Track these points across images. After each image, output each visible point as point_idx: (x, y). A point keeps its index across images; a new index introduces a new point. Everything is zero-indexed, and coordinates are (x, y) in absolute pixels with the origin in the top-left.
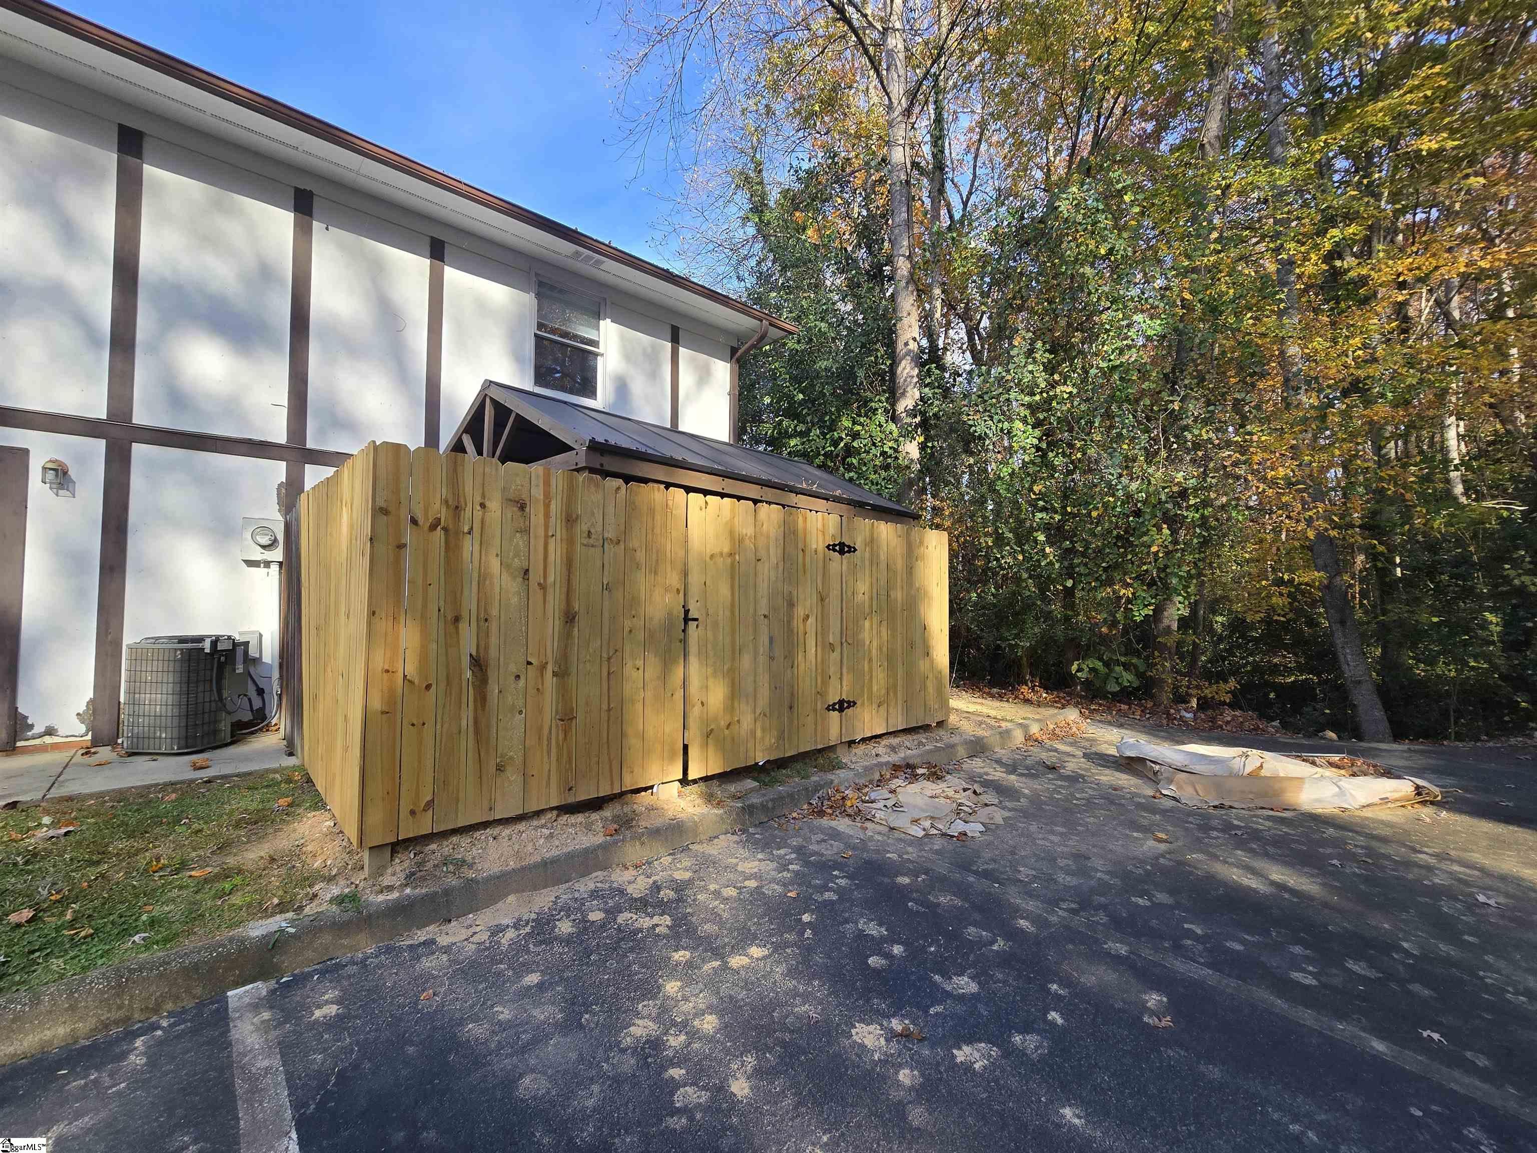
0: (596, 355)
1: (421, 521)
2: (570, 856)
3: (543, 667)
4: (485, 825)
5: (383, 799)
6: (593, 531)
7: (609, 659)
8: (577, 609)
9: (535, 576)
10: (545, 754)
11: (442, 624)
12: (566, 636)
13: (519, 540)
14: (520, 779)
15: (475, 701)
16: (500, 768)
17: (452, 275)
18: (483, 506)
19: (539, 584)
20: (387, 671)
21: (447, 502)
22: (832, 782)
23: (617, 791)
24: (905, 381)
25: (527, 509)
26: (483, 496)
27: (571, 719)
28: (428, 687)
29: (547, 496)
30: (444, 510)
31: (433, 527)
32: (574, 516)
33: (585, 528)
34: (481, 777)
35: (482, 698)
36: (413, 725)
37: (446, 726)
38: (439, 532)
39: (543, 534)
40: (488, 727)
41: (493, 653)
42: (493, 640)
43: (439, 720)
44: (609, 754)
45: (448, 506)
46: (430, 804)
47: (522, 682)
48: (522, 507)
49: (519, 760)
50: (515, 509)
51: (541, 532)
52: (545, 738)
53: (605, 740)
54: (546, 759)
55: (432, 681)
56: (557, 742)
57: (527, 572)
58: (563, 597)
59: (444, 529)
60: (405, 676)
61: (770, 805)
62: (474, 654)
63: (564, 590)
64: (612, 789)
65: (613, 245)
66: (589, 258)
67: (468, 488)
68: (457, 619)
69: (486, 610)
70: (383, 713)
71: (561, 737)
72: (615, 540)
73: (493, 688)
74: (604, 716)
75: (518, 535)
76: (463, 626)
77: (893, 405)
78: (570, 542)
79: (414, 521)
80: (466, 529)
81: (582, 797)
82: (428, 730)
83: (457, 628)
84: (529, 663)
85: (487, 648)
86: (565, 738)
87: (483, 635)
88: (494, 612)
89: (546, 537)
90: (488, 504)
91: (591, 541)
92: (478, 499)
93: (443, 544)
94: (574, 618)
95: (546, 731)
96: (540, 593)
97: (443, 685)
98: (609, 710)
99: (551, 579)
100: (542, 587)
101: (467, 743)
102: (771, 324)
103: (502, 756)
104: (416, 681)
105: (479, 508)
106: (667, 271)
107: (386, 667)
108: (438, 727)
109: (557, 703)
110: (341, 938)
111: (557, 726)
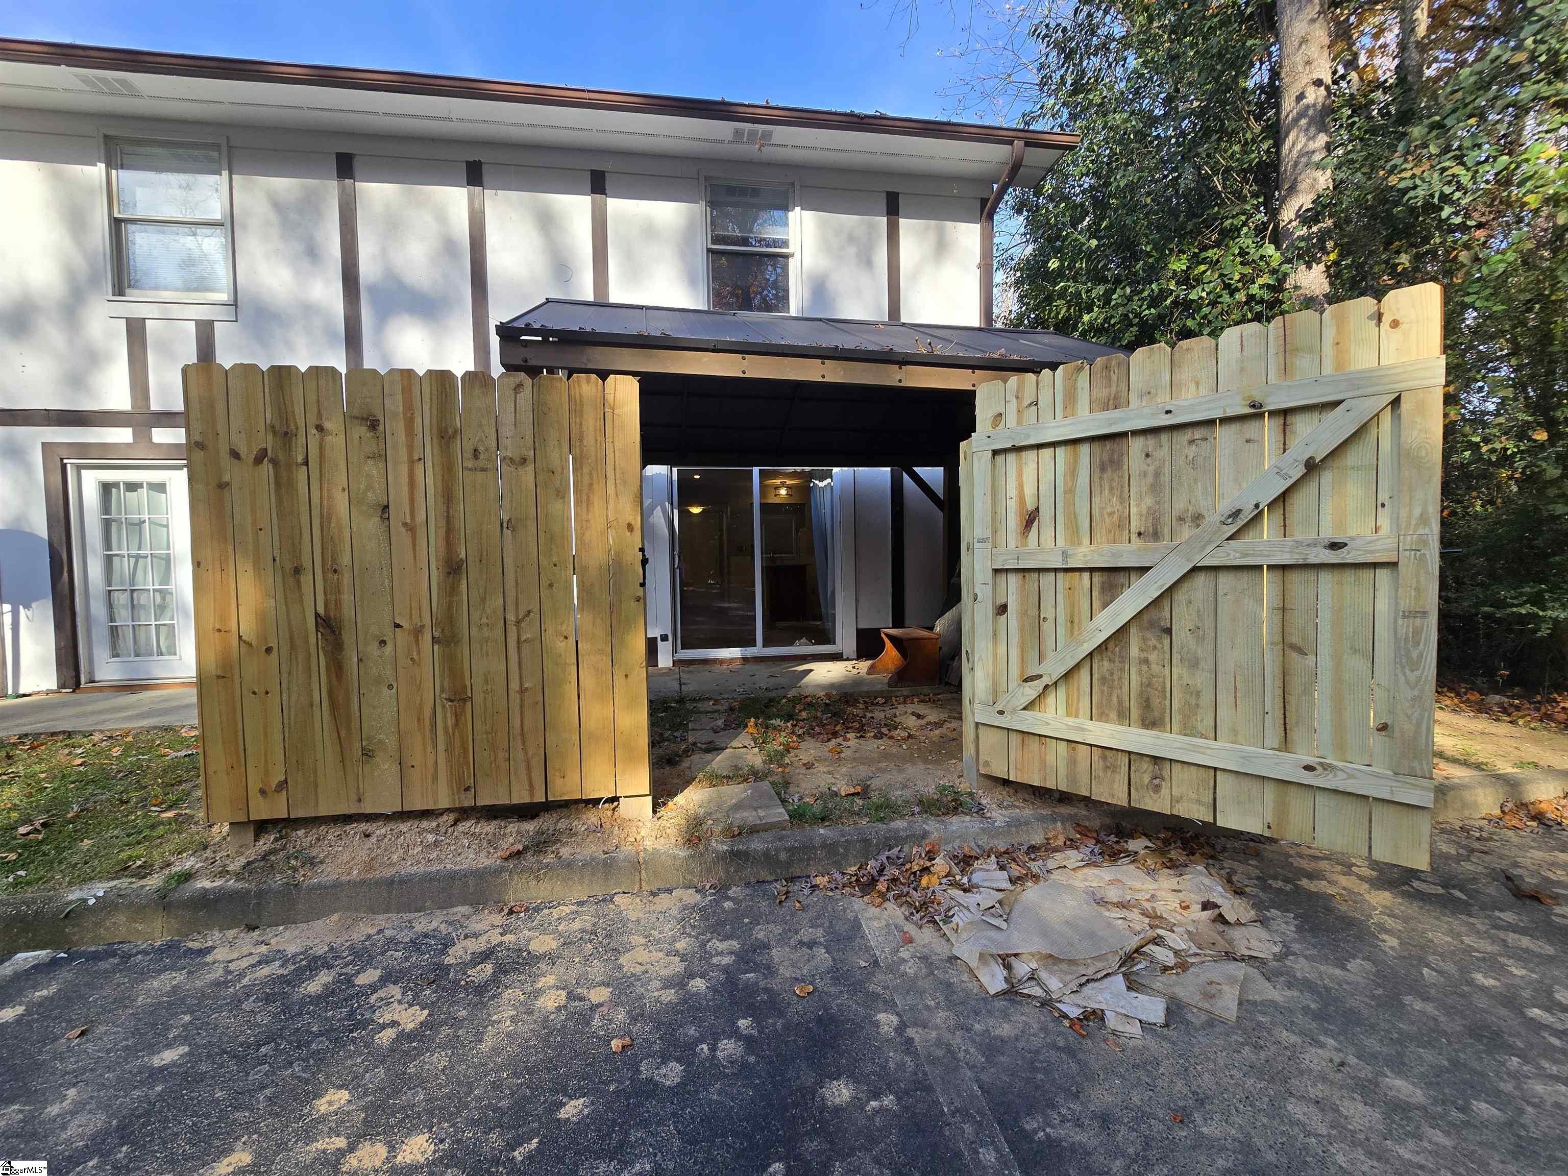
0: (786, 257)
1: (243, 450)
2: (429, 878)
3: (417, 632)
4: (347, 819)
5: (228, 774)
6: (481, 449)
7: (518, 622)
8: (463, 555)
9: (400, 511)
10: (429, 741)
11: (279, 578)
12: (450, 590)
13: (373, 469)
14: (395, 768)
15: (328, 669)
16: (367, 754)
17: (615, 206)
18: (320, 428)
19: (405, 524)
20: (219, 630)
21: (273, 427)
22: (925, 835)
23: (540, 798)
24: (1296, 164)
25: (381, 428)
26: (319, 415)
27: (465, 700)
28: (269, 650)
29: (409, 406)
30: (270, 437)
31: (258, 460)
32: (450, 431)
33: (469, 447)
34: (343, 761)
35: (337, 668)
36: (254, 693)
37: (294, 697)
38: (266, 468)
39: (406, 459)
40: (348, 701)
41: (347, 612)
42: (347, 597)
43: (284, 686)
44: (525, 750)
45: (274, 433)
46: (283, 785)
47: (389, 649)
48: (373, 425)
49: (391, 742)
50: (364, 429)
51: (403, 455)
52: (427, 722)
53: (517, 730)
54: (429, 748)
55: (274, 644)
56: (446, 728)
57: (386, 507)
58: (442, 543)
59: (270, 461)
60: (240, 637)
61: (783, 856)
62: (321, 610)
63: (442, 532)
64: (532, 794)
65: (772, 104)
66: (753, 133)
67: (299, 410)
68: (297, 571)
69: (334, 560)
70: (218, 677)
71: (450, 722)
72: (517, 460)
73: (351, 658)
74: (515, 698)
75: (369, 461)
76: (306, 579)
77: (1273, 213)
78: (447, 469)
79: (235, 455)
80: (300, 459)
81: (485, 800)
82: (274, 700)
83: (298, 582)
84: (398, 626)
85: (338, 603)
86: (457, 724)
87: (333, 591)
88: (346, 560)
89: (412, 462)
90: (327, 425)
91: (480, 463)
92: (312, 419)
93: (272, 480)
94: (460, 567)
95: (428, 712)
96: (406, 538)
97: (285, 650)
98: (522, 691)
99: (421, 517)
100: (410, 528)
101: (322, 717)
102: (1027, 144)
103: (368, 739)
104: (254, 643)
105: (314, 431)
106: (852, 115)
107: (217, 627)
108: (285, 697)
109: (442, 676)
110: (135, 922)
111: (444, 706)
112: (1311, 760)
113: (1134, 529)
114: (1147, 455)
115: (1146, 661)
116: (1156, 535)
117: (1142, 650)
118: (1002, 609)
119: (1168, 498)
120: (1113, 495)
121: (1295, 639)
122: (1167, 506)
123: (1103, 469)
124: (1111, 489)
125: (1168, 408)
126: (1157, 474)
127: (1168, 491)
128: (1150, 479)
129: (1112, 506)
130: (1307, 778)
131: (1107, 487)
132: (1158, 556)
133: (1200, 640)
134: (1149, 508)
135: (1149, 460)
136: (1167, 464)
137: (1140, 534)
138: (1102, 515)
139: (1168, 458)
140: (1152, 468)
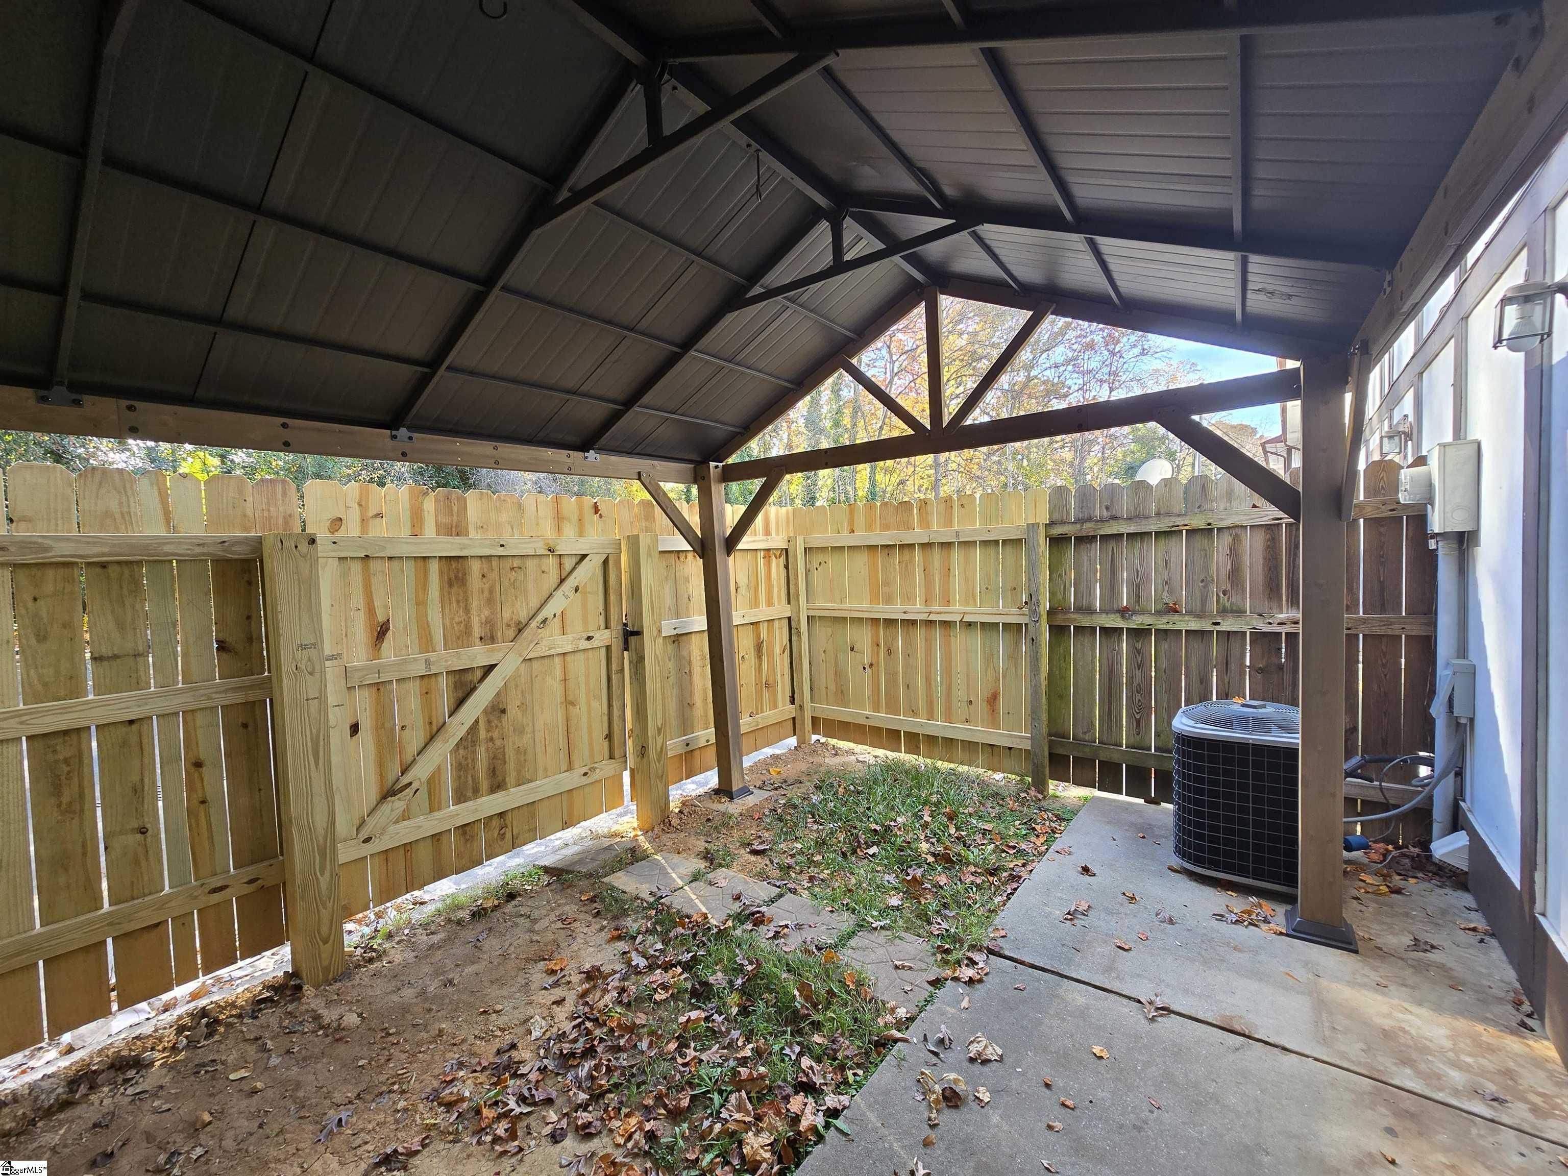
112: (585, 770)
113: (477, 635)
114: (483, 576)
115: (492, 739)
116: (492, 639)
117: (488, 731)
118: (355, 729)
119: (499, 610)
120: (460, 607)
121: (570, 698)
122: (499, 616)
123: (451, 585)
124: (458, 602)
125: (502, 543)
126: (491, 591)
127: (499, 604)
128: (486, 594)
129: (460, 617)
130: (585, 780)
131: (454, 599)
132: (501, 655)
133: (524, 712)
134: (487, 618)
135: (484, 580)
136: (498, 585)
137: (481, 638)
138: (452, 624)
139: (497, 578)
140: (487, 585)
